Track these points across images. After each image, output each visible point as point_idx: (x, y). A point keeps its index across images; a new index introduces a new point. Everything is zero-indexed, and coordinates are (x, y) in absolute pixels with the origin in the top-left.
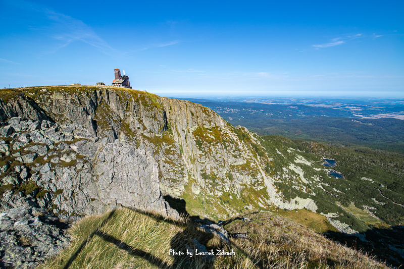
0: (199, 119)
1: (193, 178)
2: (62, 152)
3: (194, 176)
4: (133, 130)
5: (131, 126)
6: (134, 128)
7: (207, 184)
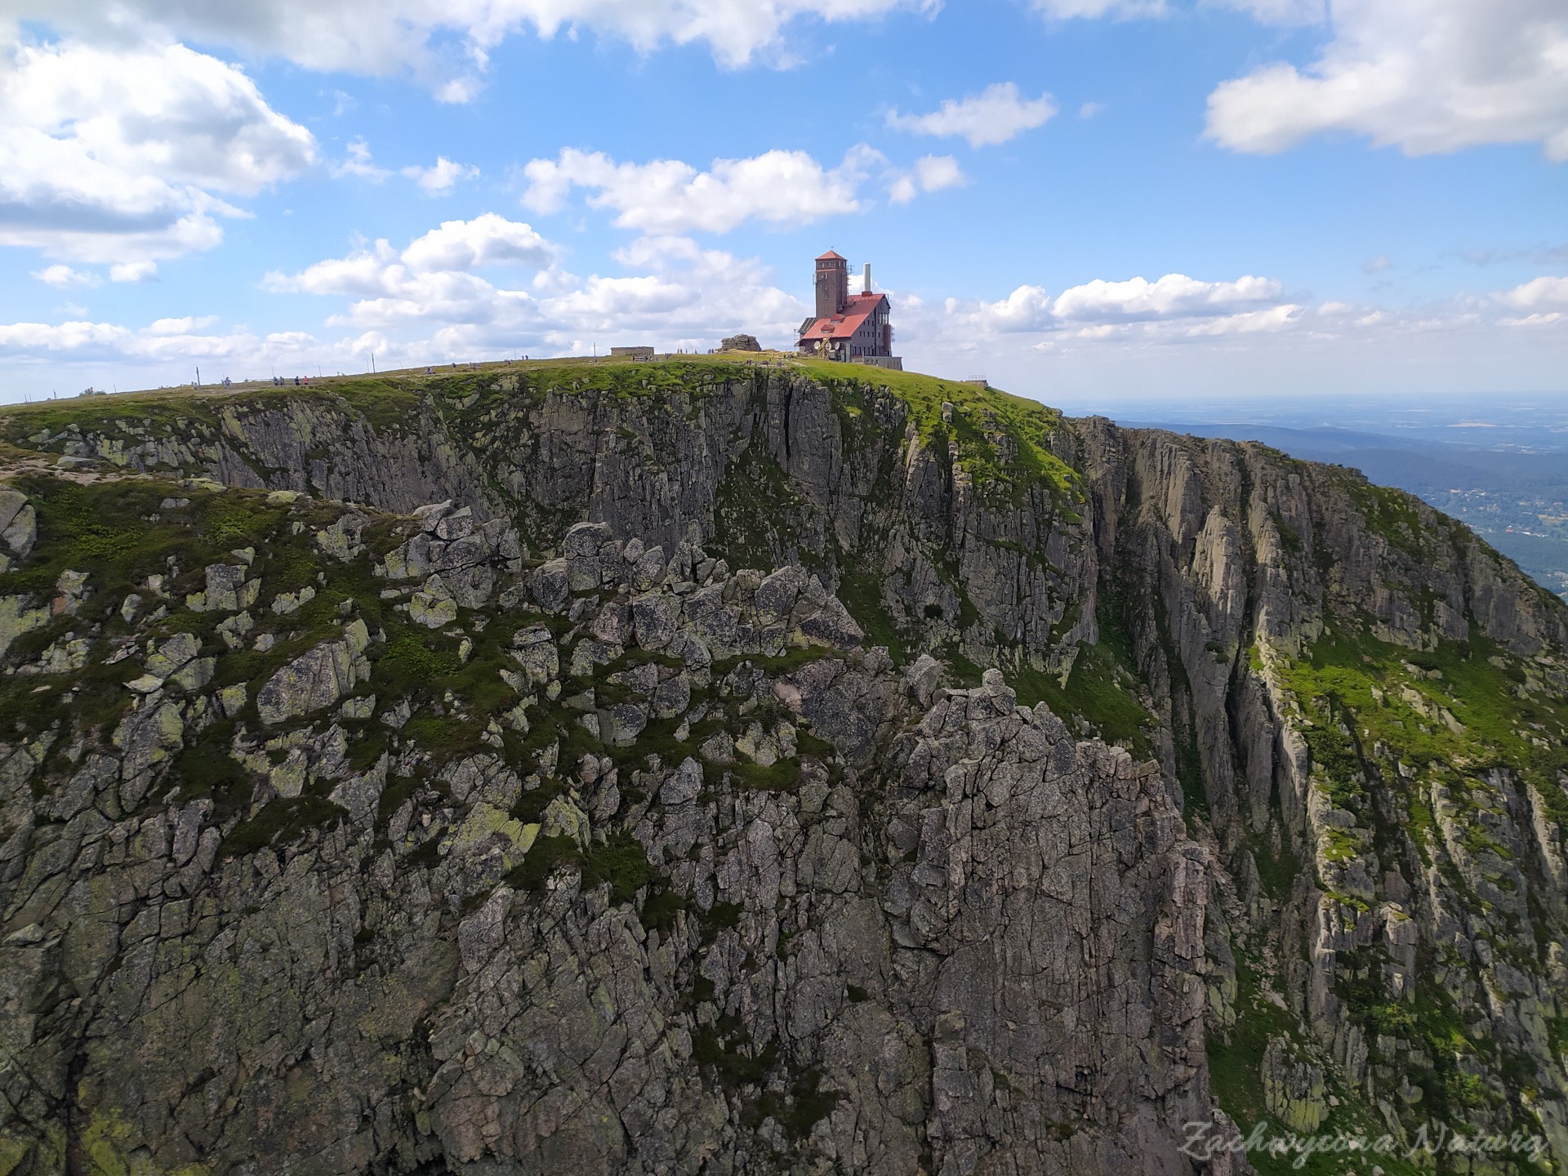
0: (1335, 572)
1: (1277, 999)
2: (742, 709)
3: (1280, 985)
4: (902, 620)
5: (890, 599)
6: (908, 610)
7: (1386, 1074)
